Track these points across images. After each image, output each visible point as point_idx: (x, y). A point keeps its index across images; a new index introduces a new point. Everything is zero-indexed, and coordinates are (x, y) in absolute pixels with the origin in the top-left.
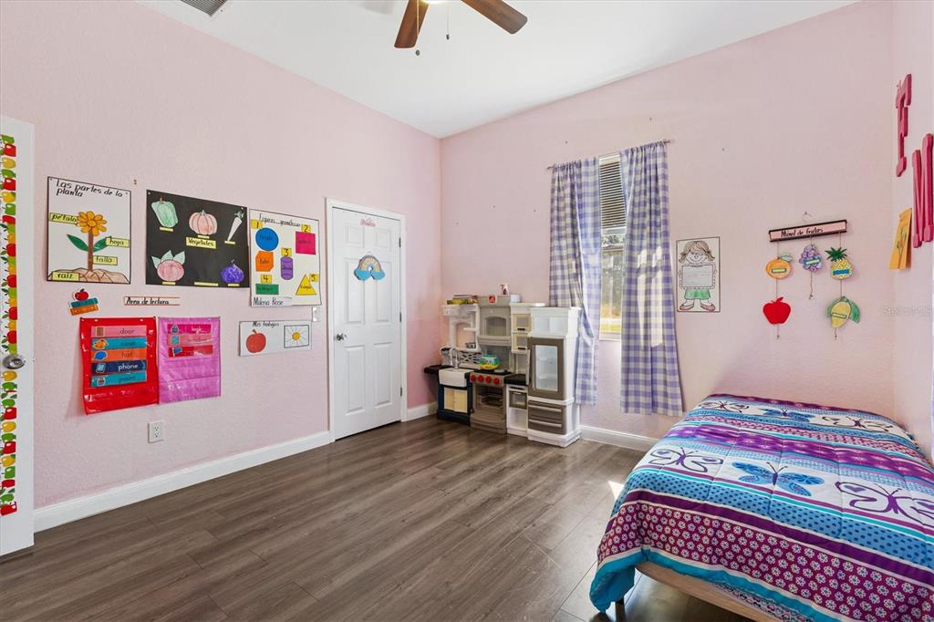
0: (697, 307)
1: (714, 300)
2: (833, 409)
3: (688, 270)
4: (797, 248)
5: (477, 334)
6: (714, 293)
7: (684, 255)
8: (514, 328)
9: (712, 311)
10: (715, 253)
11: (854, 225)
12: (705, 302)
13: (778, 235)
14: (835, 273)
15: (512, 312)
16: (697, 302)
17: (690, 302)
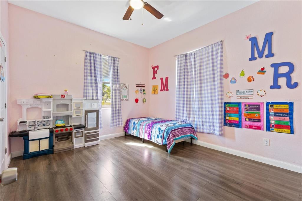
0: (125, 100)
1: (127, 98)
2: (141, 118)
3: (123, 91)
4: (139, 88)
5: (52, 112)
6: (127, 96)
7: (122, 87)
8: (74, 108)
9: (127, 100)
10: (128, 88)
11: (146, 86)
12: (126, 99)
13: (137, 86)
14: (144, 94)
15: (73, 101)
16: (125, 98)
17: (123, 99)
